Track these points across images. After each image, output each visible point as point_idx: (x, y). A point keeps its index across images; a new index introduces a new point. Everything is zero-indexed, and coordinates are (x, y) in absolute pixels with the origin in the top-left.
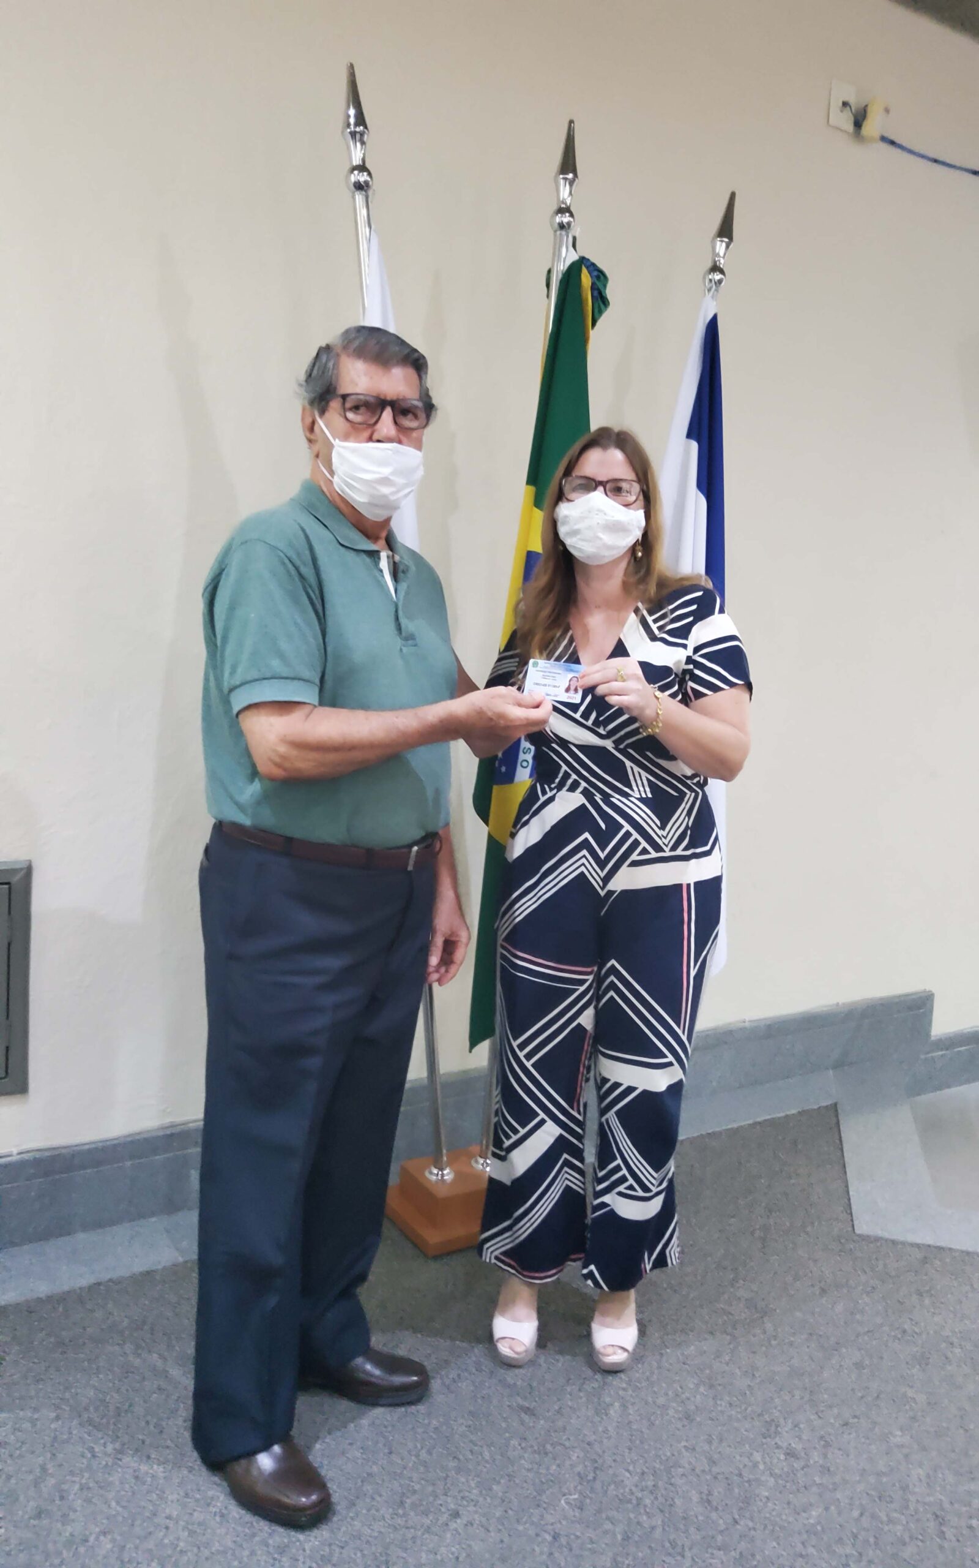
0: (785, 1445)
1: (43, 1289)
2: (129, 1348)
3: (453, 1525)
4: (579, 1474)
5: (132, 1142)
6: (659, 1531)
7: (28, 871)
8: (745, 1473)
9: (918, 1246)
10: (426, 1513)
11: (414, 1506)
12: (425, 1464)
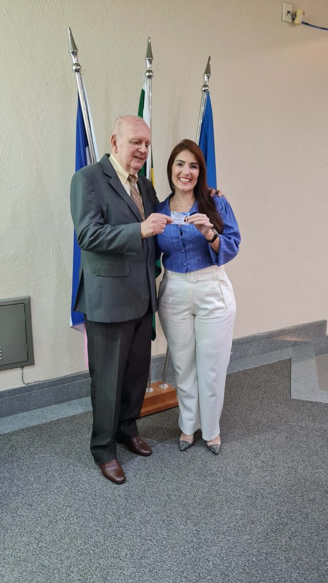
0: (261, 459)
1: (44, 421)
2: (70, 437)
3: (163, 482)
4: (200, 468)
5: (67, 378)
6: (222, 482)
7: (29, 300)
8: (248, 467)
9: (311, 402)
10: (155, 478)
11: (152, 477)
12: (155, 466)
